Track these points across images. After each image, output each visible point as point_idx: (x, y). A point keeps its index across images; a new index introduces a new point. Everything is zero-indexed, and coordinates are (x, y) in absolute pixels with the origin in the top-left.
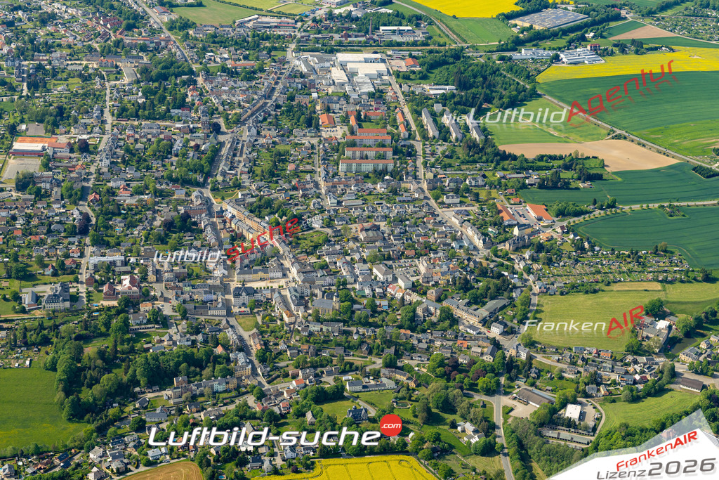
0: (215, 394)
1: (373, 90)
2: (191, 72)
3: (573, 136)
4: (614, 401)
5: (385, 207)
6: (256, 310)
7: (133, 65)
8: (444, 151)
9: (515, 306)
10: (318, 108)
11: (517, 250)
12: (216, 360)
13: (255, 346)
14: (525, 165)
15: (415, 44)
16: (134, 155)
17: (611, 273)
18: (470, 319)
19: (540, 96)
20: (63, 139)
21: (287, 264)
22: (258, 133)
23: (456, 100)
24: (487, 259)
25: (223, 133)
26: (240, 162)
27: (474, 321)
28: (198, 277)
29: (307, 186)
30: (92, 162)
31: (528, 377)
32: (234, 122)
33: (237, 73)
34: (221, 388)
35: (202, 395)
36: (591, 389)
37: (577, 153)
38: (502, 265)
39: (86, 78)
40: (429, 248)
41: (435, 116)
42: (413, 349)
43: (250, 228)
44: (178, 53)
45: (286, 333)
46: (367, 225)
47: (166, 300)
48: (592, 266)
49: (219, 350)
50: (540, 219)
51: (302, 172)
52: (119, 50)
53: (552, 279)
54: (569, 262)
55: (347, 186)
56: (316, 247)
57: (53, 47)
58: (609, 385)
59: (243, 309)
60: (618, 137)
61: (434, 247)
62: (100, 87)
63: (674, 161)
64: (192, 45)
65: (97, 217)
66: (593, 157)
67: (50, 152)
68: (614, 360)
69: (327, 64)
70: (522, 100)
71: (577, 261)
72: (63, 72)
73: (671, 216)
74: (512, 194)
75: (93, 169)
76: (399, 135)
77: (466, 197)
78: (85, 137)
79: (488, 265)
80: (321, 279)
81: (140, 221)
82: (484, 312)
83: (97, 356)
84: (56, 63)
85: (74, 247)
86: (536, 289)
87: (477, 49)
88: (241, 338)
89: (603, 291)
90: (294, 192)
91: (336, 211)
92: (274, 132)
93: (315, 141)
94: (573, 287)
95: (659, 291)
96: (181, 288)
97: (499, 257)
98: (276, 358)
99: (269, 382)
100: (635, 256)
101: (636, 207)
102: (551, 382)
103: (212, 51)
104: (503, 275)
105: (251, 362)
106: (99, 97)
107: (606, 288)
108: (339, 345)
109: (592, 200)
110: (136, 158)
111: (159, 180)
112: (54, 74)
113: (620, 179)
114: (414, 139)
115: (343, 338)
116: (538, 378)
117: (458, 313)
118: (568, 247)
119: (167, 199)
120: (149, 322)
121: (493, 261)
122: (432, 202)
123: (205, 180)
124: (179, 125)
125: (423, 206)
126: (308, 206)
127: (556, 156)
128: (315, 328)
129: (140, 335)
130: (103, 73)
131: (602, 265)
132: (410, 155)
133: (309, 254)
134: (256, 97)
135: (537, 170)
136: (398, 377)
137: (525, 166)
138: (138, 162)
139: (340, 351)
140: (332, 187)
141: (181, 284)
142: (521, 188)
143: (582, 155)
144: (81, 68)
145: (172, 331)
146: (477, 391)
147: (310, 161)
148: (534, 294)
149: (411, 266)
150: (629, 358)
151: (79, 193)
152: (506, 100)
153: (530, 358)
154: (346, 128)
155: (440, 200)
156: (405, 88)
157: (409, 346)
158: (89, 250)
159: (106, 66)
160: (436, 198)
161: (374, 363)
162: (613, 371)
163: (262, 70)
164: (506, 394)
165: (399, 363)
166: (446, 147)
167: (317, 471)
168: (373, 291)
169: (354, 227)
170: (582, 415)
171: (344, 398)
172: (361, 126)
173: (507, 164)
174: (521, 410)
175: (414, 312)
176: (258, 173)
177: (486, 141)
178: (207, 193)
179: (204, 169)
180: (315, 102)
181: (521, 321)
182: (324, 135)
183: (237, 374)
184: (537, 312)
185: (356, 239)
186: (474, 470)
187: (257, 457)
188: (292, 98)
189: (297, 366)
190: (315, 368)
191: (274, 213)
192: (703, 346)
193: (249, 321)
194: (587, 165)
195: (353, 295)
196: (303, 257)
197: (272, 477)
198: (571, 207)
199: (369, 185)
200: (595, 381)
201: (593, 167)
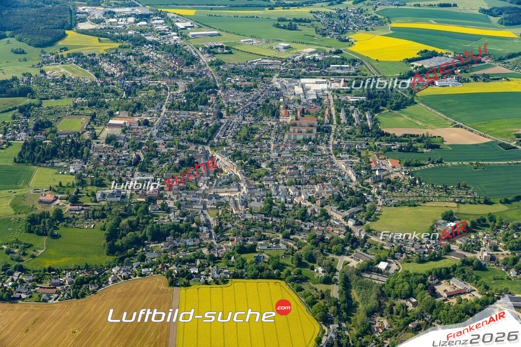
0: (186, 246)
1: (316, 98)
2: (216, 87)
3: (430, 125)
4: (409, 262)
5: (304, 158)
6: (219, 207)
7: (185, 83)
8: (348, 130)
9: (366, 211)
10: (282, 106)
11: (375, 182)
12: (191, 229)
13: (214, 224)
14: (394, 139)
15: (348, 74)
16: (172, 127)
17: (428, 197)
18: (337, 216)
19: (416, 103)
20: (137, 119)
21: (242, 185)
22: (244, 119)
23: (364, 104)
24: (356, 187)
25: (224, 118)
26: (229, 133)
27: (339, 217)
28: (192, 189)
29: (263, 146)
30: (149, 131)
31: (363, 247)
32: (231, 113)
33: (241, 88)
34: (190, 244)
35: (180, 247)
36: (398, 255)
37: (428, 134)
38: (364, 190)
39: (158, 89)
40: (324, 179)
41: (348, 113)
42: (302, 230)
43: (226, 166)
44: (211, 78)
45: (233, 219)
46: (291, 167)
47: (172, 200)
48: (417, 192)
49: (194, 225)
50: (394, 167)
51: (263, 139)
52: (179, 76)
53: (392, 198)
54: (404, 190)
55: (286, 146)
56: (260, 177)
57: (144, 74)
58: (409, 254)
59: (213, 206)
60: (458, 126)
61: (327, 179)
62: (164, 94)
63: (489, 140)
64: (220, 74)
65: (145, 157)
66: (438, 137)
67: (127, 125)
68: (415, 241)
69: (293, 84)
70: (404, 106)
71: (409, 189)
72: (146, 86)
73: (475, 169)
74: (381, 154)
75: (148, 134)
76: (324, 122)
77: (354, 155)
78: (148, 118)
79: (356, 189)
80: (259, 192)
81: (168, 160)
82: (346, 213)
83: (127, 223)
84: (143, 82)
85: (129, 172)
86: (380, 203)
87: (385, 78)
88: (208, 221)
89: (420, 206)
90: (256, 149)
91: (277, 159)
92: (252, 118)
93: (274, 123)
94: (403, 202)
95: (455, 207)
96: (181, 194)
97: (364, 186)
98: (225, 231)
99: (217, 243)
100: (446, 189)
101: (455, 163)
102: (376, 251)
103: (231, 77)
104: (363, 195)
105: (210, 232)
106: (161, 99)
107: (422, 204)
108: (260, 226)
109: (428, 158)
110: (173, 129)
111: (182, 141)
112: (141, 87)
113: (450, 148)
114: (332, 124)
115: (263, 223)
116: (369, 248)
117: (330, 213)
118: (406, 182)
119: (185, 150)
120: (160, 210)
121: (360, 188)
122: (333, 157)
123: (208, 141)
124: (200, 114)
125: (327, 158)
126: (262, 156)
127: (415, 135)
128: (249, 216)
129: (153, 216)
130: (168, 87)
131: (424, 192)
132: (327, 132)
133: (255, 180)
134: (247, 100)
135: (401, 142)
136: (289, 243)
138: (173, 131)
139: (261, 229)
140: (277, 147)
141: (181, 192)
142: (388, 151)
143: (431, 135)
144: (156, 84)
145: (171, 215)
146: (331, 253)
147: (269, 134)
148: (379, 206)
149: (311, 188)
151: (137, 145)
152: (394, 105)
153: (366, 237)
154: (294, 117)
155: (337, 156)
156: (336, 97)
157: (299, 228)
158: (137, 173)
159: (171, 84)
160: (336, 154)
161: (278, 236)
162: (413, 247)
163: (256, 87)
164: (348, 255)
165: (292, 237)
166: (350, 128)
167: (229, 284)
168: (286, 200)
169: (284, 167)
170: (388, 268)
171: (255, 252)
172: (303, 116)
173: (383, 138)
174: (354, 263)
175: (306, 211)
176: (238, 139)
177: (374, 126)
178: (207, 148)
179: (208, 136)
180: (280, 104)
181: (367, 219)
182: (281, 120)
183: (201, 237)
184: (378, 215)
185: (284, 174)
186: (316, 290)
187: (198, 275)
188: (267, 101)
189: (235, 235)
190: (244, 237)
191: (241, 159)
192: (473, 237)
193: (215, 212)
194: (432, 140)
195: (274, 201)
196: (252, 181)
197: (204, 286)
198: (414, 162)
199: (299, 147)
200: (401, 251)
201: (436, 141)
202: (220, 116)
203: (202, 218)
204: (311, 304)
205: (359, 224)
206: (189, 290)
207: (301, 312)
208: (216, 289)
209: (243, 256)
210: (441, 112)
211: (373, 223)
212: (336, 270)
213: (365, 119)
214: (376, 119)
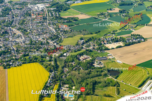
0: (8, 57)
1: (42, 10)
2: (11, 9)
3: (75, 14)
4: (72, 52)
5: (40, 27)
6: (17, 44)
7: (1, 9)
9: (59, 40)
11: (61, 32)
13: (15, 49)
14: (65, 19)
15: (50, 2)
17: (76, 34)
19: (70, 9)
21: (22, 37)
22: (21, 18)
23: (56, 10)
25: (15, 18)
26: (17, 22)
27: (52, 43)
28: (7, 40)
29: (28, 25)
32: (17, 16)
33: (19, 9)
35: (6, 57)
38: (58, 34)
40: (46, 33)
41: (51, 13)
42: (41, 48)
43: (17, 32)
44: (9, 6)
45: (21, 47)
46: (36, 30)
47: (2, 44)
49: (9, 51)
50: (66, 27)
51: (27, 23)
53: (66, 36)
55: (34, 25)
58: (72, 50)
59: (14, 44)
60: (82, 14)
63: (91, 17)
64: (12, 5)
66: (77, 17)
68: (73, 46)
69: (34, 6)
70: (67, 10)
71: (70, 33)
73: (88, 25)
74: (62, 24)
76: (45, 16)
77: (54, 25)
79: (56, 34)
80: (28, 39)
82: (54, 41)
86: (63, 37)
87: (61, 2)
88: (13, 49)
89: (74, 37)
90: (25, 26)
91: (32, 29)
92: (23, 17)
93: (30, 18)
94: (69, 36)
95: (83, 36)
98: (19, 51)
99: (17, 55)
100: (80, 31)
101: (82, 24)
102: (63, 51)
103: (15, 6)
104: (58, 36)
105: (14, 52)
108: (29, 48)
109: (75, 24)
111: (2, 26)
113: (81, 20)
114: (47, 17)
117: (49, 42)
118: (69, 31)
119: (4, 29)
122: (48, 26)
123: (11, 25)
124: (7, 18)
126: (27, 28)
127: (71, 17)
128: (26, 46)
131: (74, 33)
132: (46, 19)
133: (26, 35)
134: (21, 12)
135: (67, 20)
136: (38, 52)
140: (32, 25)
141: (4, 41)
142: (64, 23)
145: (2, 48)
147: (29, 21)
149: (43, 36)
150: (76, 46)
152: (64, 10)
153: (60, 47)
154: (36, 16)
155: (50, 26)
156: (47, 9)
161: (35, 50)
162: (73, 48)
163: (23, 8)
164: (55, 53)
165: (39, 50)
166: (52, 17)
167: (22, 66)
168: (36, 40)
169: (34, 31)
170: (67, 55)
171: (29, 56)
172: (38, 15)
173: (62, 19)
174: (57, 55)
175: (42, 42)
176: (20, 24)
177: (59, 16)
178: (11, 27)
179: (10, 24)
180: (31, 12)
181: (60, 42)
182: (32, 17)
183: (12, 54)
184: (63, 41)
185: (35, 32)
186: (47, 63)
187: (12, 64)
188: (27, 12)
189: (22, 52)
190: (25, 52)
191: (21, 30)
192: (88, 43)
193: (15, 46)
194: (75, 18)
195: (33, 41)
196: (25, 36)
197: (15, 67)
198: (71, 25)
199: (38, 24)
200: (70, 50)
201: (76, 19)
202: (13, 18)
203: (12, 48)
204: (46, 67)
205: (57, 44)
206: (10, 69)
207: (43, 70)
208: (18, 68)
209: (25, 57)
210: (77, 10)
211: (61, 43)
212: (52, 57)
213: (56, 14)
214: (60, 14)
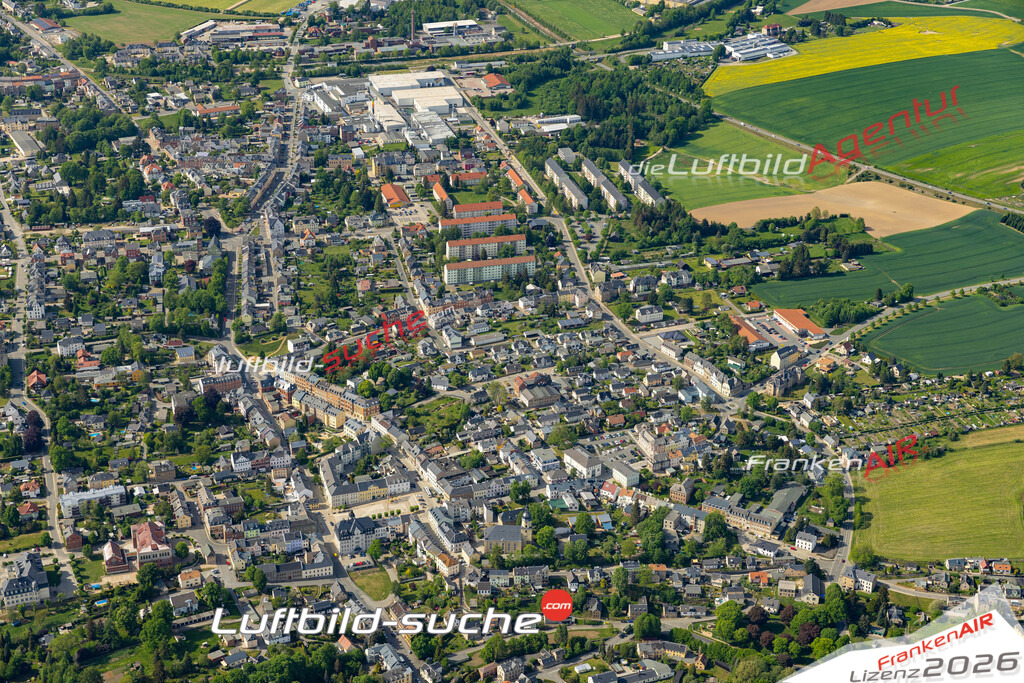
1: (451, 134)
5: (544, 341)
6: (382, 559)
7: (26, 126)
9: (819, 496)
10: (372, 174)
11: (787, 393)
12: (345, 665)
14: (744, 240)
15: (489, 48)
17: (952, 417)
18: (755, 530)
21: (411, 463)
22: (287, 229)
23: (590, 138)
24: (745, 416)
25: (228, 235)
26: (271, 285)
28: (263, 508)
29: (403, 317)
31: (888, 624)
32: (240, 214)
33: (212, 125)
37: (817, 212)
38: (773, 423)
40: (642, 407)
41: (570, 173)
42: (678, 597)
43: (327, 405)
44: (100, 99)
45: (451, 596)
47: (220, 560)
48: (917, 408)
49: (344, 645)
50: (804, 335)
51: (384, 291)
53: (863, 440)
54: (879, 406)
55: (469, 309)
56: (452, 428)
59: (359, 559)
60: (867, 177)
61: (650, 405)
64: (118, 82)
66: (842, 216)
69: (357, 96)
70: (693, 129)
71: (891, 402)
73: (1003, 305)
74: (742, 295)
76: (523, 210)
77: (671, 308)
79: (751, 426)
80: (480, 486)
81: (130, 413)
82: (773, 513)
89: (952, 451)
91: (464, 356)
93: (387, 234)
96: (242, 535)
97: (762, 409)
100: (981, 385)
101: (946, 295)
103: (155, 90)
104: (781, 440)
105: (406, 661)
107: (954, 445)
109: (873, 291)
113: (898, 250)
114: (549, 214)
116: (905, 624)
118: (867, 380)
119: (166, 367)
120: (203, 606)
121: (756, 418)
122: (618, 322)
123: (221, 323)
124: (145, 229)
125: (606, 331)
126: (414, 352)
127: (785, 220)
128: (499, 580)
131: (932, 403)
132: (552, 242)
133: (444, 441)
134: (261, 165)
135: (766, 248)
136: (671, 654)
137: (744, 243)
138: (93, 303)
141: (240, 528)
142: (753, 282)
143: (825, 213)
147: (391, 270)
149: (624, 443)
153: (880, 590)
154: (430, 206)
155: (631, 319)
156: (500, 125)
157: (669, 593)
158: (54, 480)
160: (625, 316)
161: (618, 631)
163: (253, 115)
166: (605, 222)
168: (578, 498)
169: (503, 382)
173: (715, 244)
175: (663, 531)
176: (310, 302)
178: (231, 348)
180: (362, 165)
181: (840, 523)
182: (399, 221)
184: (860, 501)
185: (515, 405)
188: (323, 161)
191: (360, 373)
196: (435, 448)
199: (505, 304)
202: (212, 229)
205: (826, 543)
211: (867, 532)
213: (629, 187)
214: (656, 184)
